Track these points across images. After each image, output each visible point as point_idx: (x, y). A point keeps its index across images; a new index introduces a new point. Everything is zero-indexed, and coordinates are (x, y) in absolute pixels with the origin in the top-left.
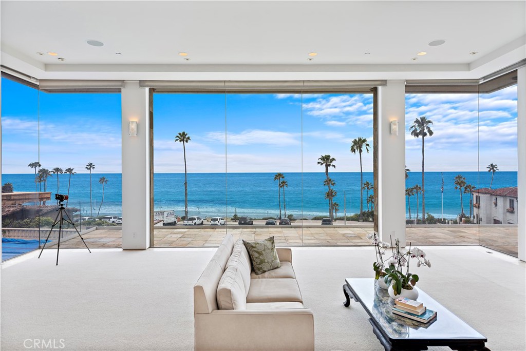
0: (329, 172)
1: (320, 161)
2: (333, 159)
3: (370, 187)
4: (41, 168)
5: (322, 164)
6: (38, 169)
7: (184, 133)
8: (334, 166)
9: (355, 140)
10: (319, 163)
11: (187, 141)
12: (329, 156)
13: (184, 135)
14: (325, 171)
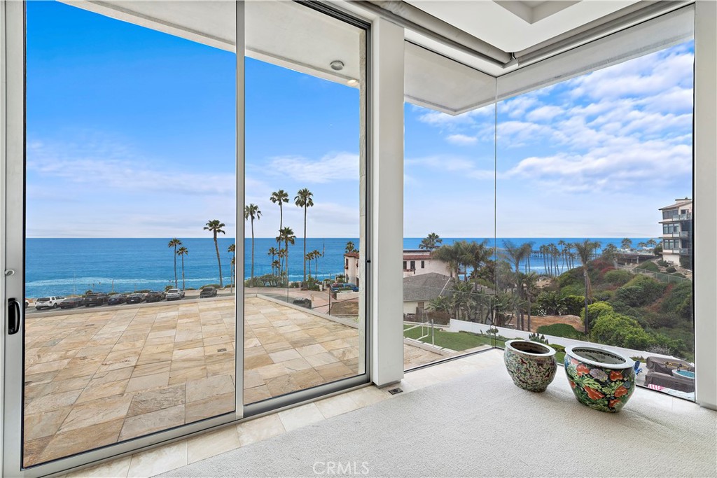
0: (217, 237)
1: (208, 226)
2: (223, 225)
3: (275, 252)
5: (211, 230)
8: (224, 232)
9: (247, 207)
10: (205, 228)
12: (218, 222)
14: (213, 237)
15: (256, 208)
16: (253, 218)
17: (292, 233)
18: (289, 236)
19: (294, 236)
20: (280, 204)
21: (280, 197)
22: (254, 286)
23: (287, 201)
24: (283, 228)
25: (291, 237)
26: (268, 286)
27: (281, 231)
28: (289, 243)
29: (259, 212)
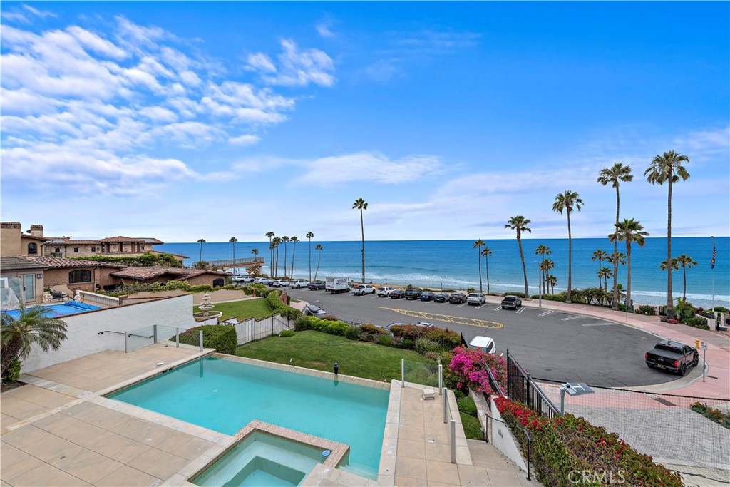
1: (510, 224)
2: (528, 221)
3: (603, 256)
4: (275, 237)
5: (513, 228)
6: (273, 237)
7: (361, 200)
8: (530, 230)
9: (561, 196)
10: (507, 226)
11: (365, 208)
12: (522, 218)
13: (361, 202)
14: (516, 237)
15: (574, 195)
16: (569, 210)
17: (640, 228)
18: (634, 232)
19: (645, 233)
20: (616, 185)
21: (618, 174)
22: (573, 302)
23: (628, 178)
24: (621, 221)
25: (638, 234)
26: (595, 305)
27: (619, 225)
28: (634, 243)
29: (579, 200)
